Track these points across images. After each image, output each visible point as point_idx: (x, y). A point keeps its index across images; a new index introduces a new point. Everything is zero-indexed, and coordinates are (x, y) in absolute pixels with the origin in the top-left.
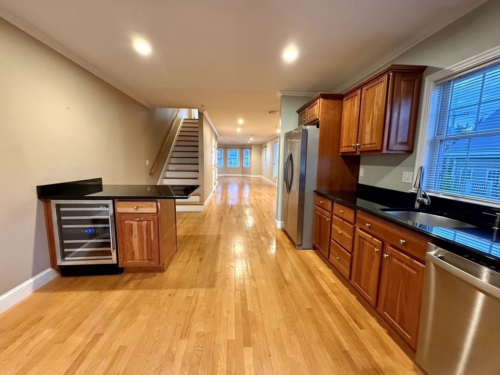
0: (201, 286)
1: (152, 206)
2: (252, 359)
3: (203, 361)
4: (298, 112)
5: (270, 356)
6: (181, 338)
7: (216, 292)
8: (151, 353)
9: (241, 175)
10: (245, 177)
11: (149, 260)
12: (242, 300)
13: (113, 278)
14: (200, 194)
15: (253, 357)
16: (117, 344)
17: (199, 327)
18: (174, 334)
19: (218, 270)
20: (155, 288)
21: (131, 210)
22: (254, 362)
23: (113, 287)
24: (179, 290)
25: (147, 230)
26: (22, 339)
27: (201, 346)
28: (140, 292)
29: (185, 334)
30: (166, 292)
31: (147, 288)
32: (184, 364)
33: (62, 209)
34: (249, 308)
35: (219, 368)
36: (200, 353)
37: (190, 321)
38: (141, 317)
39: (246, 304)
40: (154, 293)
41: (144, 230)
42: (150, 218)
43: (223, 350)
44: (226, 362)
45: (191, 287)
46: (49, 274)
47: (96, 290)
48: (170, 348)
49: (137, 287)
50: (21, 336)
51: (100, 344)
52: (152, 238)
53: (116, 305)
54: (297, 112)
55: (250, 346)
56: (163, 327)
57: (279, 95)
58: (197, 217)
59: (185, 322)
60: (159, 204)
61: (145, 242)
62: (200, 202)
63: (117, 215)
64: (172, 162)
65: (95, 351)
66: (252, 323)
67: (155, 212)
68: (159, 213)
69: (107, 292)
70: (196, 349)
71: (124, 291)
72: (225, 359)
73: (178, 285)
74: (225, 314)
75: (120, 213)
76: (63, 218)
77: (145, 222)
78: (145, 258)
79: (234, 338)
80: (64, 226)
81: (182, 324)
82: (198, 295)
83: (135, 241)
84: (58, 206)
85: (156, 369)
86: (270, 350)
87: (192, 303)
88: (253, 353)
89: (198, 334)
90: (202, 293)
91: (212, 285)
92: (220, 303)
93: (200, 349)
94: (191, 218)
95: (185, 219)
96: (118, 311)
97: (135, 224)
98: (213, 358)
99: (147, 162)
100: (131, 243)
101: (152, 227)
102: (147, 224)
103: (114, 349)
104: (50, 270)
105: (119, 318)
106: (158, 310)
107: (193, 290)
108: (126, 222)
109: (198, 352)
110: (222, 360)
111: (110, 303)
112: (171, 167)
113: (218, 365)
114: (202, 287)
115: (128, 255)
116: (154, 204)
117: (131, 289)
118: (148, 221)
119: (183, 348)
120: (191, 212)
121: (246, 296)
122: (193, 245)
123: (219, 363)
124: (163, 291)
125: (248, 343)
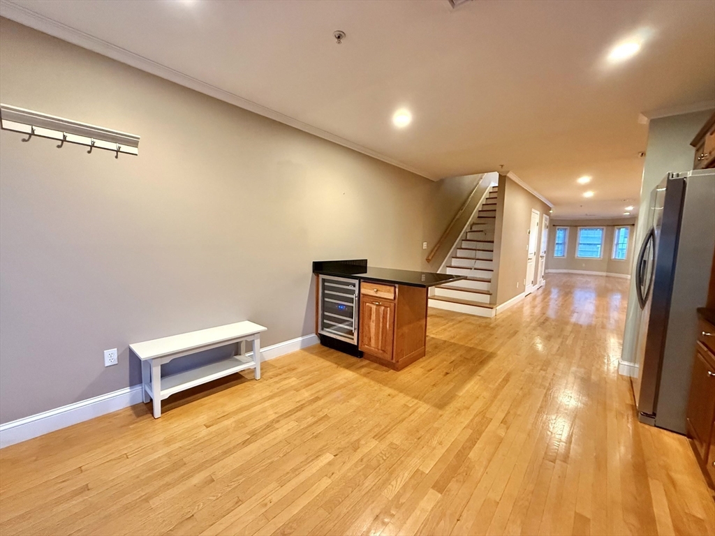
0: (426, 401)
1: (389, 292)
2: (432, 506)
3: (380, 469)
4: (693, 144)
5: (458, 520)
6: (374, 438)
7: (441, 416)
8: (343, 433)
9: (604, 274)
10: (614, 277)
11: (383, 351)
12: (468, 440)
13: (353, 359)
14: (491, 292)
15: (435, 506)
16: (326, 411)
17: (396, 438)
18: (370, 431)
19: (461, 394)
20: (381, 383)
21: (372, 293)
22: (432, 510)
23: (348, 367)
24: (401, 394)
25: (383, 317)
26: (280, 377)
27: (387, 456)
28: (366, 380)
29: (380, 436)
30: (388, 390)
31: (373, 379)
32: (362, 460)
33: (326, 284)
34: (472, 455)
35: (390, 487)
36: (382, 461)
37: (392, 427)
38: (353, 401)
39: (471, 448)
40: (377, 386)
41: (381, 316)
42: (387, 304)
43: (406, 475)
44: (401, 486)
45: (416, 397)
46: (313, 339)
47: (336, 363)
48: (358, 440)
49: (366, 375)
50: (280, 375)
51: (315, 406)
52: (388, 326)
53: (342, 382)
54: (691, 144)
55: (440, 491)
56: (365, 419)
57: (644, 120)
58: (478, 323)
59: (388, 426)
60: (397, 290)
61: (381, 330)
62: (490, 304)
63: (361, 296)
64: (463, 247)
65: (310, 408)
66: (463, 472)
67: (392, 297)
68: (396, 300)
69: (341, 369)
70: (381, 455)
71: (354, 373)
72: (403, 483)
73: (403, 389)
74: (435, 443)
75: (363, 294)
76: (326, 292)
77: (383, 308)
78: (380, 348)
79: (427, 472)
80: (326, 299)
81: (383, 427)
82: (418, 408)
83: (373, 325)
84: (324, 280)
85: (339, 448)
86: (464, 515)
87: (406, 414)
88: (438, 502)
89: (392, 443)
90: (424, 408)
91: (441, 405)
92: (438, 429)
93: (385, 458)
94: (469, 323)
95: (460, 322)
96: (339, 388)
97: (374, 307)
98: (391, 474)
99: (425, 245)
100: (369, 327)
101: (388, 315)
102: (384, 311)
103: (321, 414)
104: (314, 335)
105: (338, 393)
106: (371, 403)
107: (416, 401)
108: (367, 304)
109: (381, 459)
110: (398, 483)
111: (340, 378)
112: (460, 253)
113: (392, 483)
114: (428, 403)
115: (366, 340)
116: (393, 288)
117: (361, 375)
118: (385, 307)
119: (370, 446)
120: (474, 316)
121: (478, 439)
122: (449, 354)
123: (394, 483)
124: (386, 388)
125: (440, 487)
